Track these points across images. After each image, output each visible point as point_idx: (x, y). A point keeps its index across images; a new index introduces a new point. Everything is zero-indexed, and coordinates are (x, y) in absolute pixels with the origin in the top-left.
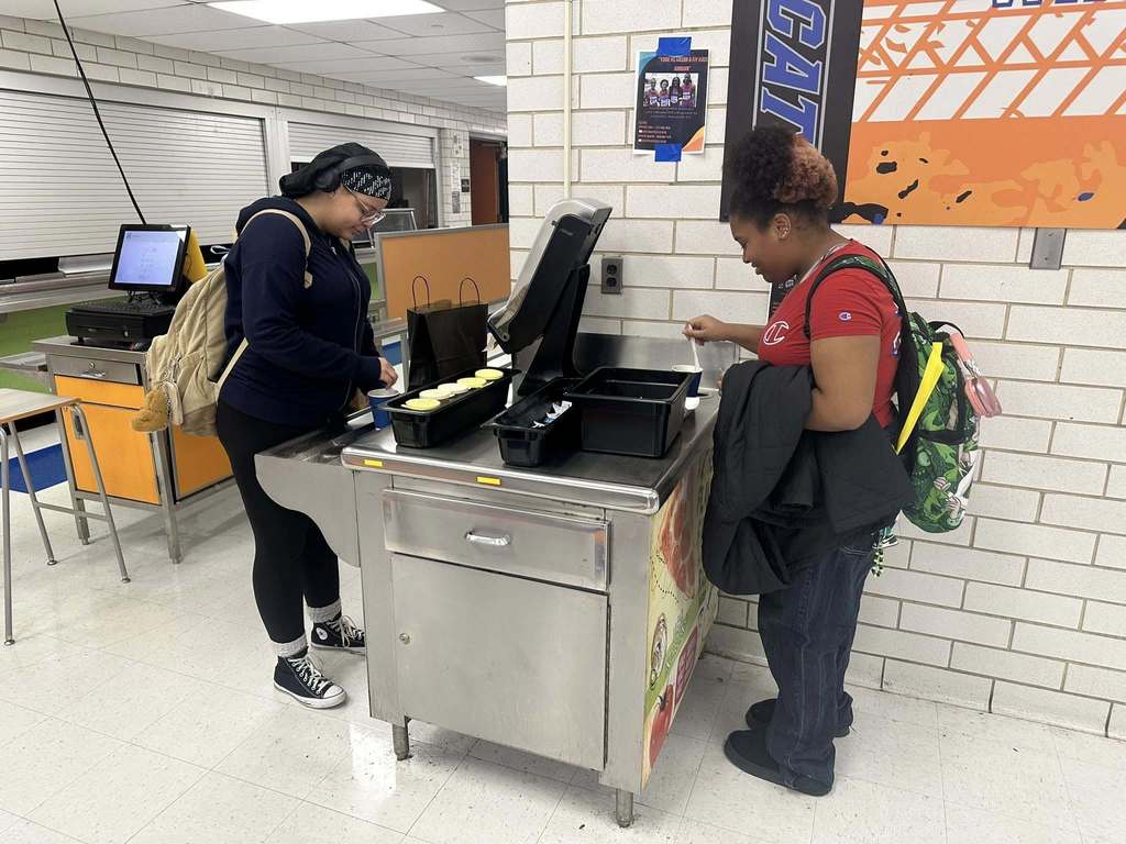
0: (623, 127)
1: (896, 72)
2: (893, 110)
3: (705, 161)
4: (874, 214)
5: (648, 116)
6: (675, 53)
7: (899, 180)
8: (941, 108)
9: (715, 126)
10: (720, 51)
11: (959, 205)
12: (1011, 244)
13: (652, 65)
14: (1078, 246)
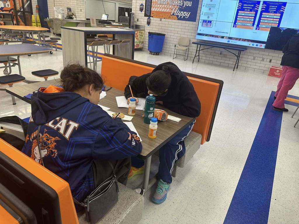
0: (139, 9)
1: (153, 7)
2: (153, 10)
3: (143, 12)
4: (152, 17)
5: (140, 9)
6: (142, 5)
7: (154, 15)
8: (155, 10)
9: (144, 10)
10: (144, 5)
11: (157, 17)
12: (159, 19)
13: (141, 5)
14: (163, 20)
